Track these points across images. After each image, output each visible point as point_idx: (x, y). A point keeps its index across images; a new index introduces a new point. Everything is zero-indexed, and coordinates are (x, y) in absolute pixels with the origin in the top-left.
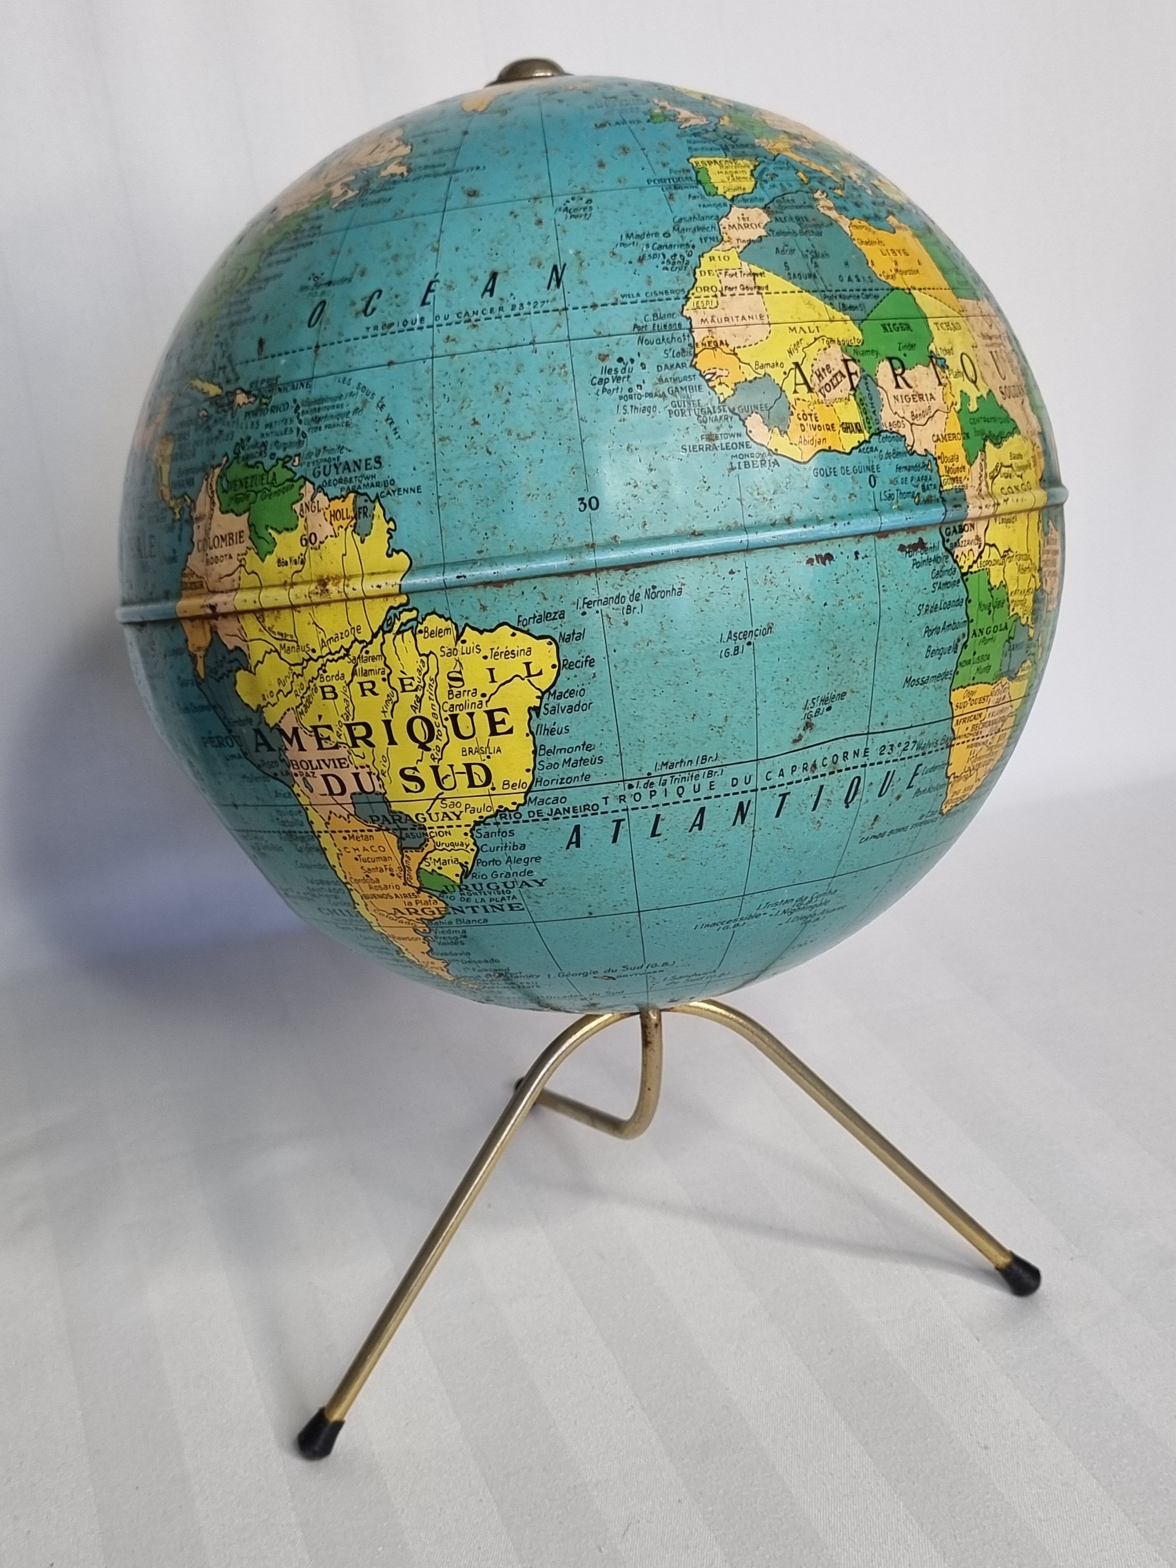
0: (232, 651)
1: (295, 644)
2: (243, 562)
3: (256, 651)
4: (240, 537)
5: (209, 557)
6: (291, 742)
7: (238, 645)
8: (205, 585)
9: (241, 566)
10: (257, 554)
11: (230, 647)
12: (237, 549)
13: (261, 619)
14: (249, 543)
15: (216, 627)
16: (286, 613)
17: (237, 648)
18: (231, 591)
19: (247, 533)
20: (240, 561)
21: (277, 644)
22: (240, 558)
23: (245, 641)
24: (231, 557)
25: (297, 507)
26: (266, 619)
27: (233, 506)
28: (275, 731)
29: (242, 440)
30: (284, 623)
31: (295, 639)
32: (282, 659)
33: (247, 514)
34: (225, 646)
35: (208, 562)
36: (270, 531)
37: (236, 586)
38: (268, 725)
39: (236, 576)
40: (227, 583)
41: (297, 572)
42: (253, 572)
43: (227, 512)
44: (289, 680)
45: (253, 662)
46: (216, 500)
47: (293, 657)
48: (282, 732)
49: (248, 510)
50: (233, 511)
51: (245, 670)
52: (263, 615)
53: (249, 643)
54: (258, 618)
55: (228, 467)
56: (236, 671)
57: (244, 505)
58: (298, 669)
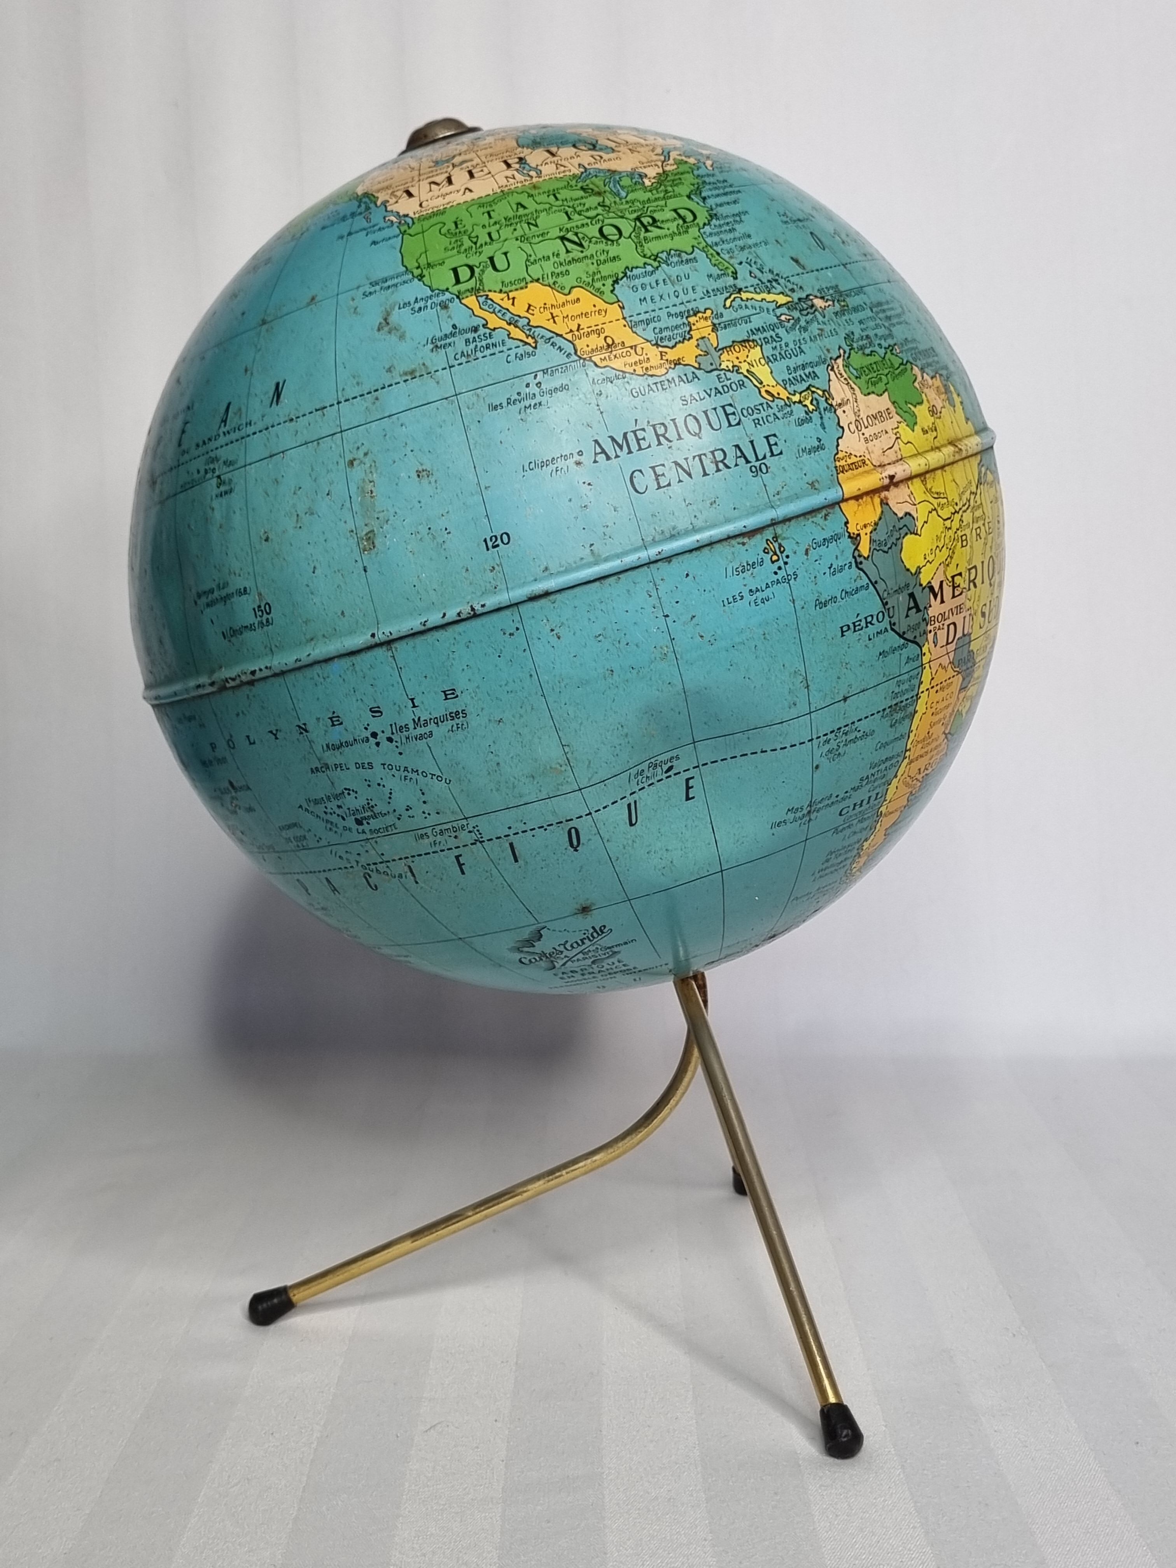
0: (902, 518)
1: (945, 500)
2: (898, 435)
3: (921, 513)
4: (889, 414)
5: (867, 435)
6: (935, 597)
7: (908, 511)
8: (867, 462)
9: (897, 438)
10: (907, 425)
11: (900, 515)
12: (890, 424)
13: (924, 481)
14: (899, 419)
15: (886, 498)
16: (939, 472)
17: (907, 514)
18: (897, 461)
19: (892, 409)
20: (896, 434)
21: (935, 502)
22: (895, 431)
23: (915, 505)
24: (887, 432)
25: (916, 384)
26: (928, 481)
27: (872, 389)
28: (927, 589)
29: (846, 334)
30: (937, 483)
31: (945, 496)
32: (939, 516)
33: (886, 393)
34: (896, 515)
35: (866, 440)
36: (909, 406)
37: (900, 457)
38: (921, 585)
39: (896, 447)
40: (891, 456)
41: (935, 438)
42: (909, 442)
43: (869, 394)
44: (943, 535)
45: (919, 524)
46: (853, 386)
47: (945, 513)
48: (931, 589)
49: (886, 390)
50: (873, 393)
51: (911, 533)
52: (925, 478)
53: (918, 506)
54: (922, 481)
55: (848, 357)
56: (904, 537)
57: (881, 386)
58: (948, 523)
